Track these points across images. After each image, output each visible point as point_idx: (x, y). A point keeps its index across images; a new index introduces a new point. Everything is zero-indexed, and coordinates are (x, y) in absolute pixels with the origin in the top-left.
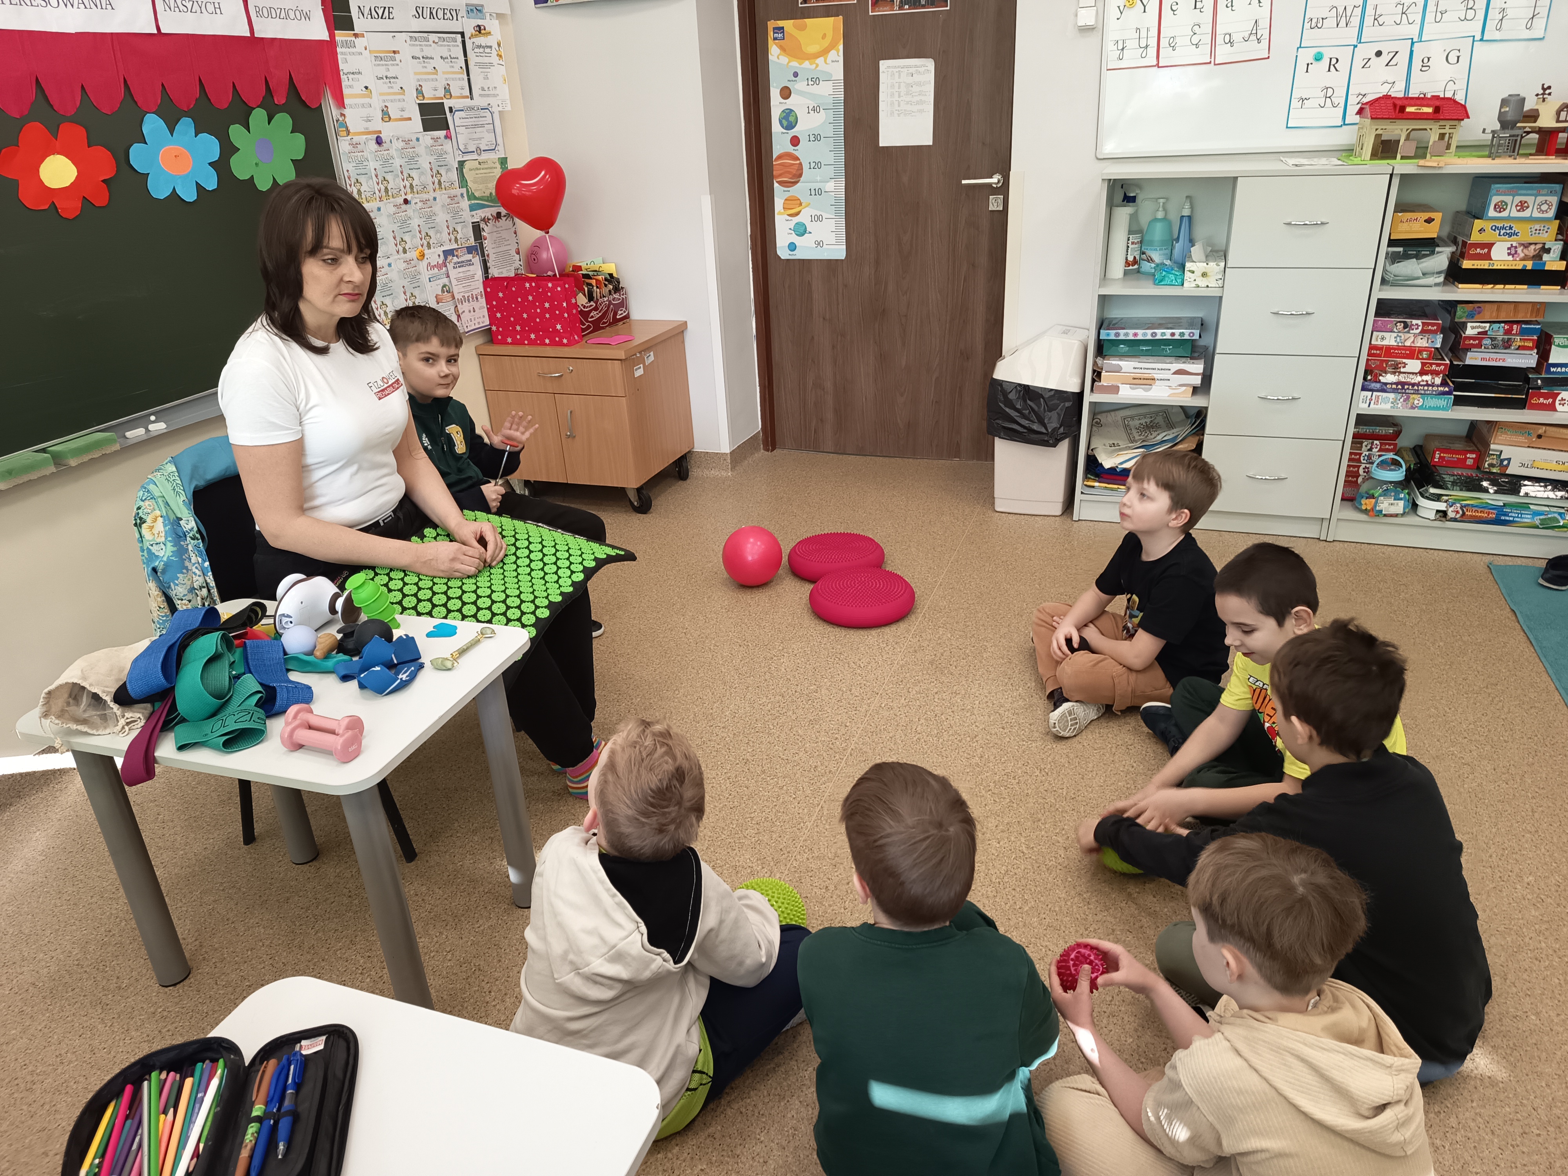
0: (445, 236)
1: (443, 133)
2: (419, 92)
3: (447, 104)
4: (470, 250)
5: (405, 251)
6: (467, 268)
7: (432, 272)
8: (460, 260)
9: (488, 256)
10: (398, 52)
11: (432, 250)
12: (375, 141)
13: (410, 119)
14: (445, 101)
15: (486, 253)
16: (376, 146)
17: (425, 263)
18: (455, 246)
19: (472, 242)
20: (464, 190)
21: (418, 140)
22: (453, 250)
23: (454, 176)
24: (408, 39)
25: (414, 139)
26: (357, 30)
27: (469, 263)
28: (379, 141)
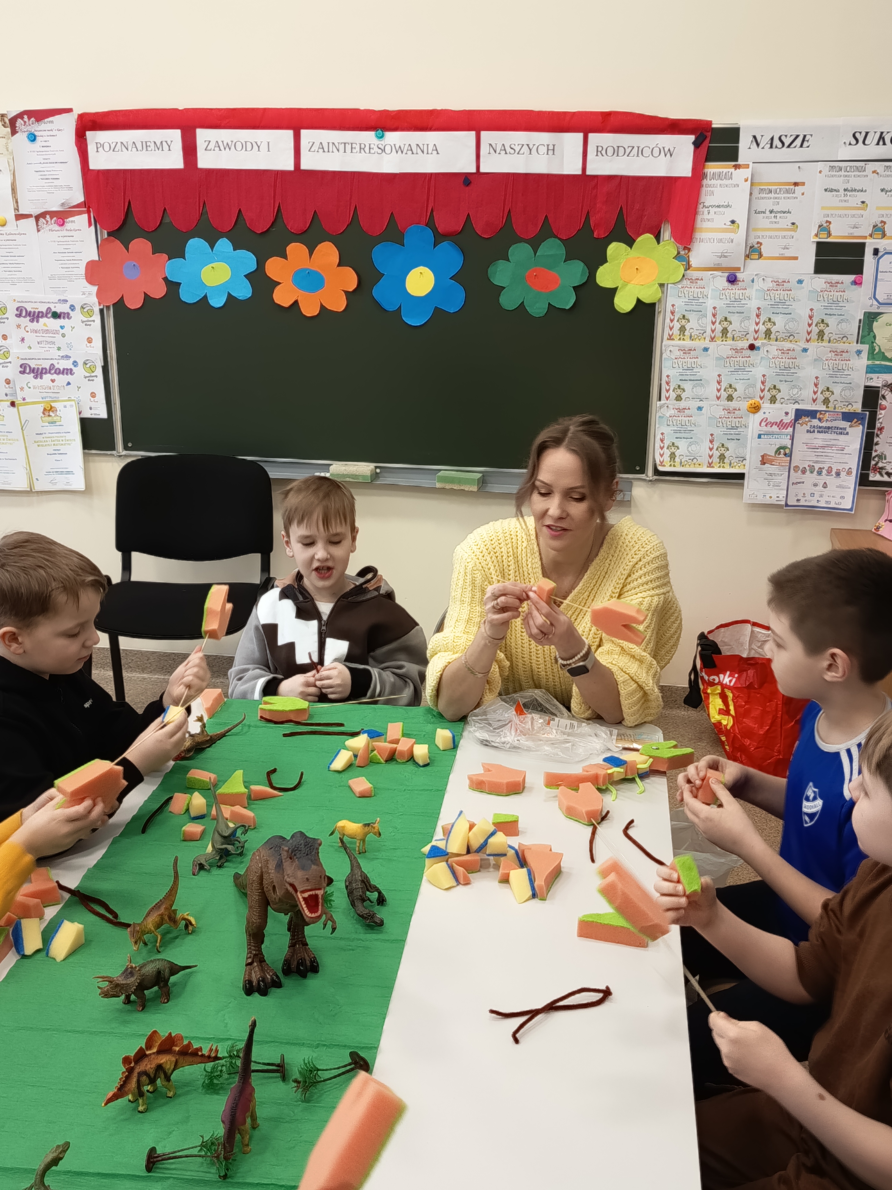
0: (808, 393)
1: (852, 277)
2: (826, 228)
3: (870, 245)
4: (848, 417)
5: (730, 398)
6: (834, 436)
7: (769, 429)
8: (824, 424)
9: (881, 429)
10: (803, 184)
11: (777, 405)
12: (725, 279)
13: (796, 258)
14: (868, 241)
15: (878, 425)
16: (726, 284)
17: (759, 416)
18: (824, 408)
19: (858, 407)
20: (865, 348)
21: (800, 282)
22: (816, 412)
23: (853, 328)
24: (826, 171)
25: (794, 281)
26: (741, 161)
27: (842, 432)
28: (732, 280)
